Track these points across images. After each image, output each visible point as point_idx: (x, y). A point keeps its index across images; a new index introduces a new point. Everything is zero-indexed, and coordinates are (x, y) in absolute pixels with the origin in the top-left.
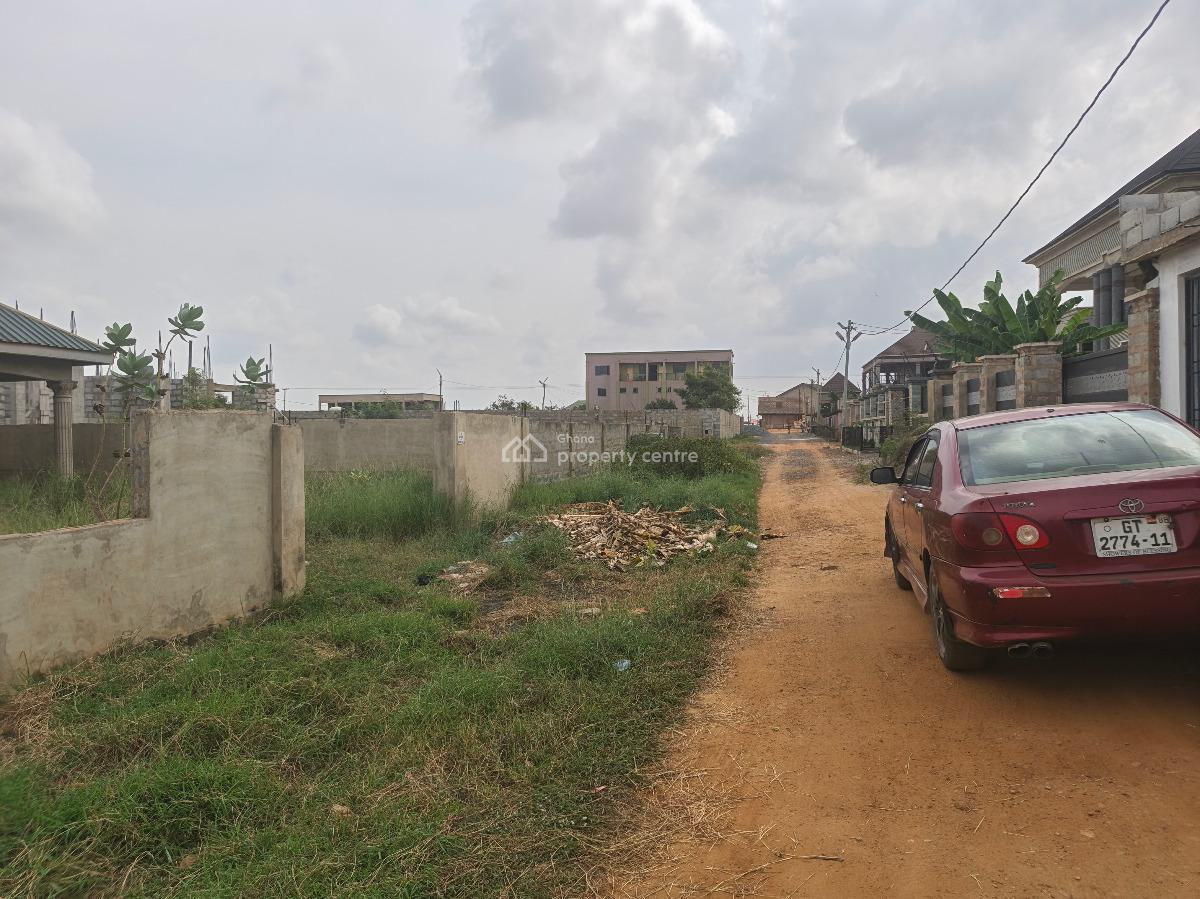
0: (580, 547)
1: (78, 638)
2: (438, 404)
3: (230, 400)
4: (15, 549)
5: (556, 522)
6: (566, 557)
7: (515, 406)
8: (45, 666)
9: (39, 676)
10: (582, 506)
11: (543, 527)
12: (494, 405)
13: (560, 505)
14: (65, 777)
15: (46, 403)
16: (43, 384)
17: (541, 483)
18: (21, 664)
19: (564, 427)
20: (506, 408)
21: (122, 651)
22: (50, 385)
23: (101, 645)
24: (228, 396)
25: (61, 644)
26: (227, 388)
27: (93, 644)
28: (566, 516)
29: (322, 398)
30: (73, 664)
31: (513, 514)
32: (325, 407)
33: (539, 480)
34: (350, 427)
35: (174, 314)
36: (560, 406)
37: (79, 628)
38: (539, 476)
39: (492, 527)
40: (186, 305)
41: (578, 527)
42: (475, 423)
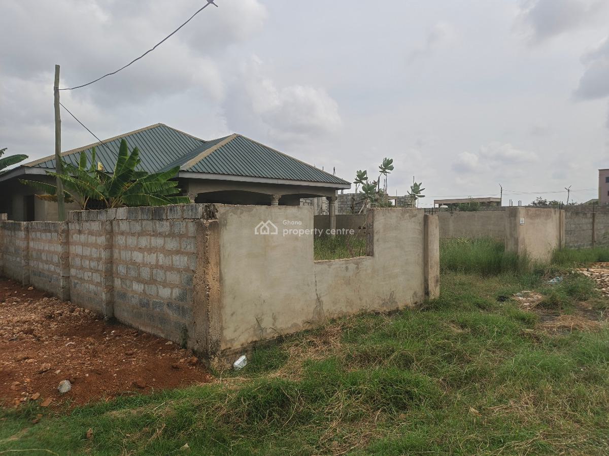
0: (603, 289)
1: (347, 306)
2: (499, 203)
3: (394, 204)
4: (325, 266)
5: (586, 273)
6: (595, 294)
7: (548, 203)
8: (335, 316)
9: (333, 321)
10: (604, 264)
11: (576, 275)
12: (534, 203)
13: (586, 262)
14: (348, 365)
15: (325, 206)
16: (324, 198)
17: (572, 249)
18: (328, 314)
19: (589, 215)
20: (542, 204)
21: (363, 314)
22: (328, 198)
23: (355, 310)
24: (393, 202)
25: (341, 308)
26: (393, 198)
27: (352, 309)
28: (592, 270)
29: (436, 202)
30: (345, 317)
31: (554, 266)
32: (437, 206)
33: (571, 247)
34: (456, 216)
35: (381, 163)
36: (579, 203)
37: (347, 302)
38: (571, 245)
39: (540, 272)
40: (386, 159)
41: (601, 277)
42: (530, 213)
